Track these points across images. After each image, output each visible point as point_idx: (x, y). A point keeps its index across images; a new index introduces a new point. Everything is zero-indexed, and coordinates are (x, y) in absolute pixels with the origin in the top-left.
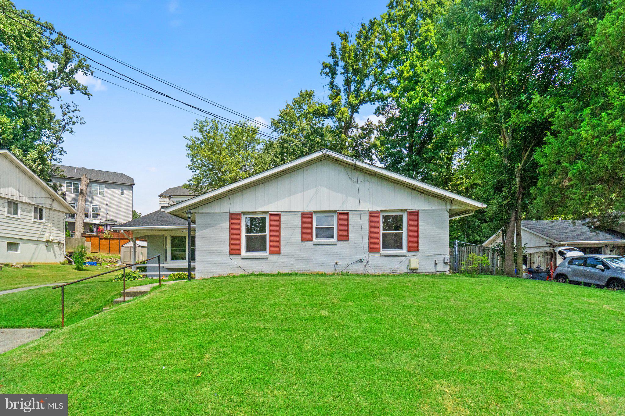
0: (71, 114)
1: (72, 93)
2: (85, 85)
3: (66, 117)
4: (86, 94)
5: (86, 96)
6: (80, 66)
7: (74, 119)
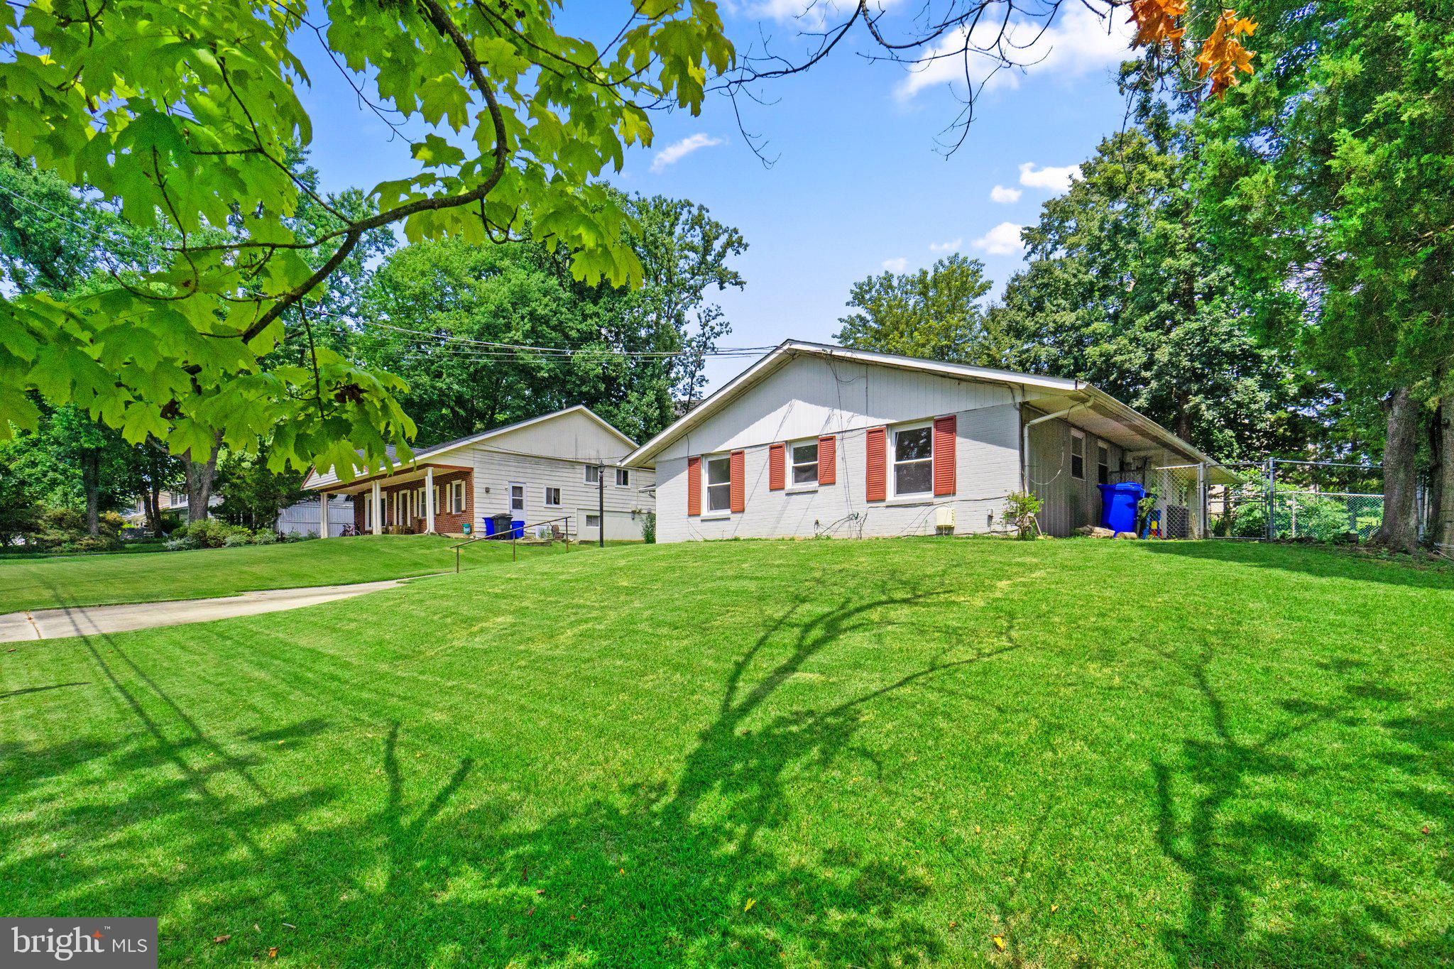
0: (712, 323)
1: (722, 288)
2: (734, 270)
3: (707, 328)
4: (737, 284)
5: (738, 287)
6: (729, 244)
7: (717, 329)
